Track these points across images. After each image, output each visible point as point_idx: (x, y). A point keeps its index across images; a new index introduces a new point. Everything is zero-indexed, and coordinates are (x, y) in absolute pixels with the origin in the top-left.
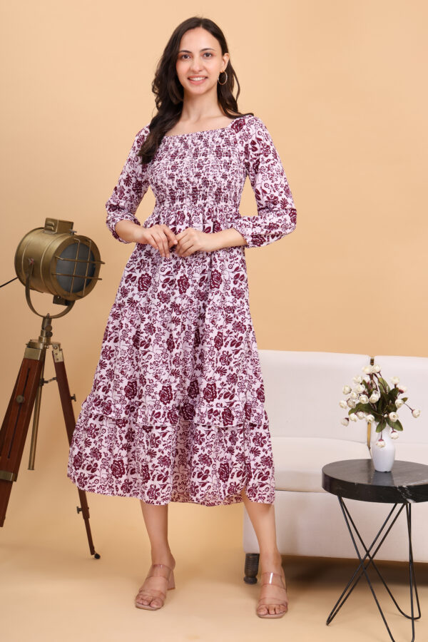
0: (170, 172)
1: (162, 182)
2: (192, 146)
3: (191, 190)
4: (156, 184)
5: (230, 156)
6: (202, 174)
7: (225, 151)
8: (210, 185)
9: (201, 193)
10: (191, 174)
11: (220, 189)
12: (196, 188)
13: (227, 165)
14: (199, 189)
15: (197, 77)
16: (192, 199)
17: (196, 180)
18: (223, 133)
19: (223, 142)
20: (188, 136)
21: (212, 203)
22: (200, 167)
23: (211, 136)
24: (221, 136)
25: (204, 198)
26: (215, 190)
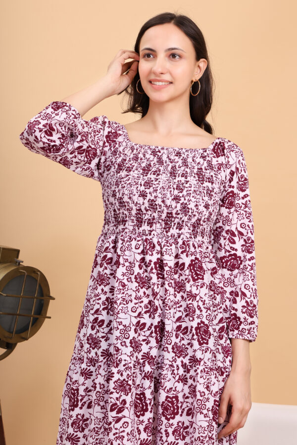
0: (142, 188)
1: (130, 198)
2: (168, 162)
3: (164, 216)
4: (121, 198)
5: (212, 183)
6: (182, 199)
7: (207, 175)
8: (190, 214)
9: (177, 221)
10: (169, 195)
11: (199, 220)
12: (171, 213)
13: (210, 193)
14: (174, 216)
15: (159, 81)
16: (163, 226)
17: (174, 204)
18: (205, 154)
19: (206, 164)
20: (163, 149)
21: (188, 236)
22: (179, 188)
23: (191, 156)
24: (204, 157)
25: (180, 227)
26: (194, 220)
